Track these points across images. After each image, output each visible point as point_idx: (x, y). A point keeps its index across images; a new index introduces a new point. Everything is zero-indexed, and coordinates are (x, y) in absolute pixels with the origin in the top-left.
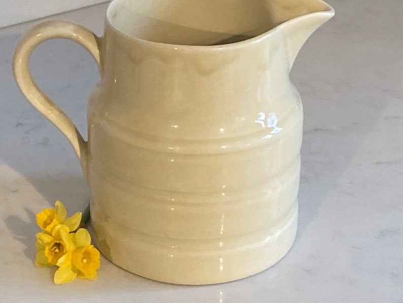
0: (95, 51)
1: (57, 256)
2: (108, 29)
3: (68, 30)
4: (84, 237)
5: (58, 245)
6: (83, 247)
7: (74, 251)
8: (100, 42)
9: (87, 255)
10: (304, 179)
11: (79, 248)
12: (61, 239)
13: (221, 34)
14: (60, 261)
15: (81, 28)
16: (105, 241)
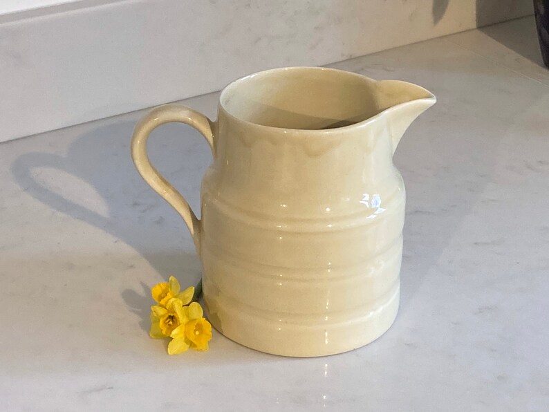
0: (209, 135)
1: (171, 328)
2: (222, 114)
3: (183, 115)
4: (197, 310)
5: (172, 318)
6: (195, 320)
7: (187, 324)
8: (213, 127)
9: (199, 327)
10: (405, 258)
11: (191, 321)
12: (174, 312)
13: (329, 120)
14: (175, 332)
15: (196, 113)
16: (216, 314)
